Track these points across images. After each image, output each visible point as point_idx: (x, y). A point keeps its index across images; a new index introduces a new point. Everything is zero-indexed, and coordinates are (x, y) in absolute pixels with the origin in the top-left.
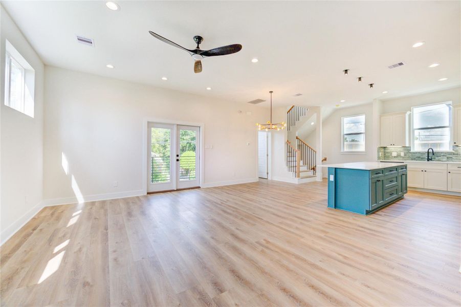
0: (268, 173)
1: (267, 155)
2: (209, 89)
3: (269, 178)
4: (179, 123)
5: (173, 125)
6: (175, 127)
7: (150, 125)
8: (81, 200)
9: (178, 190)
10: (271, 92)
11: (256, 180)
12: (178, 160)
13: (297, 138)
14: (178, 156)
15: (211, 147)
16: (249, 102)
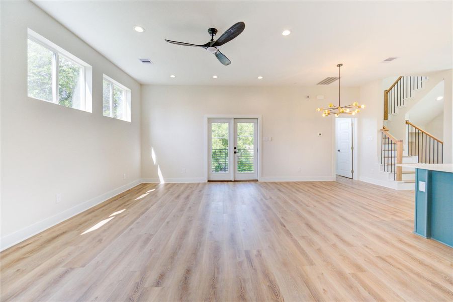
0: (352, 172)
1: (352, 148)
2: (260, 78)
3: (355, 178)
4: (236, 117)
5: (231, 119)
6: (232, 121)
7: (210, 121)
8: (162, 182)
9: (235, 181)
10: (340, 65)
11: (332, 178)
12: (235, 152)
13: (407, 123)
14: (235, 148)
15: (270, 140)
16: (318, 84)
